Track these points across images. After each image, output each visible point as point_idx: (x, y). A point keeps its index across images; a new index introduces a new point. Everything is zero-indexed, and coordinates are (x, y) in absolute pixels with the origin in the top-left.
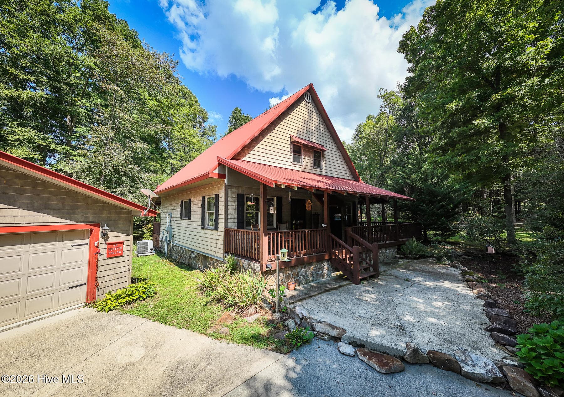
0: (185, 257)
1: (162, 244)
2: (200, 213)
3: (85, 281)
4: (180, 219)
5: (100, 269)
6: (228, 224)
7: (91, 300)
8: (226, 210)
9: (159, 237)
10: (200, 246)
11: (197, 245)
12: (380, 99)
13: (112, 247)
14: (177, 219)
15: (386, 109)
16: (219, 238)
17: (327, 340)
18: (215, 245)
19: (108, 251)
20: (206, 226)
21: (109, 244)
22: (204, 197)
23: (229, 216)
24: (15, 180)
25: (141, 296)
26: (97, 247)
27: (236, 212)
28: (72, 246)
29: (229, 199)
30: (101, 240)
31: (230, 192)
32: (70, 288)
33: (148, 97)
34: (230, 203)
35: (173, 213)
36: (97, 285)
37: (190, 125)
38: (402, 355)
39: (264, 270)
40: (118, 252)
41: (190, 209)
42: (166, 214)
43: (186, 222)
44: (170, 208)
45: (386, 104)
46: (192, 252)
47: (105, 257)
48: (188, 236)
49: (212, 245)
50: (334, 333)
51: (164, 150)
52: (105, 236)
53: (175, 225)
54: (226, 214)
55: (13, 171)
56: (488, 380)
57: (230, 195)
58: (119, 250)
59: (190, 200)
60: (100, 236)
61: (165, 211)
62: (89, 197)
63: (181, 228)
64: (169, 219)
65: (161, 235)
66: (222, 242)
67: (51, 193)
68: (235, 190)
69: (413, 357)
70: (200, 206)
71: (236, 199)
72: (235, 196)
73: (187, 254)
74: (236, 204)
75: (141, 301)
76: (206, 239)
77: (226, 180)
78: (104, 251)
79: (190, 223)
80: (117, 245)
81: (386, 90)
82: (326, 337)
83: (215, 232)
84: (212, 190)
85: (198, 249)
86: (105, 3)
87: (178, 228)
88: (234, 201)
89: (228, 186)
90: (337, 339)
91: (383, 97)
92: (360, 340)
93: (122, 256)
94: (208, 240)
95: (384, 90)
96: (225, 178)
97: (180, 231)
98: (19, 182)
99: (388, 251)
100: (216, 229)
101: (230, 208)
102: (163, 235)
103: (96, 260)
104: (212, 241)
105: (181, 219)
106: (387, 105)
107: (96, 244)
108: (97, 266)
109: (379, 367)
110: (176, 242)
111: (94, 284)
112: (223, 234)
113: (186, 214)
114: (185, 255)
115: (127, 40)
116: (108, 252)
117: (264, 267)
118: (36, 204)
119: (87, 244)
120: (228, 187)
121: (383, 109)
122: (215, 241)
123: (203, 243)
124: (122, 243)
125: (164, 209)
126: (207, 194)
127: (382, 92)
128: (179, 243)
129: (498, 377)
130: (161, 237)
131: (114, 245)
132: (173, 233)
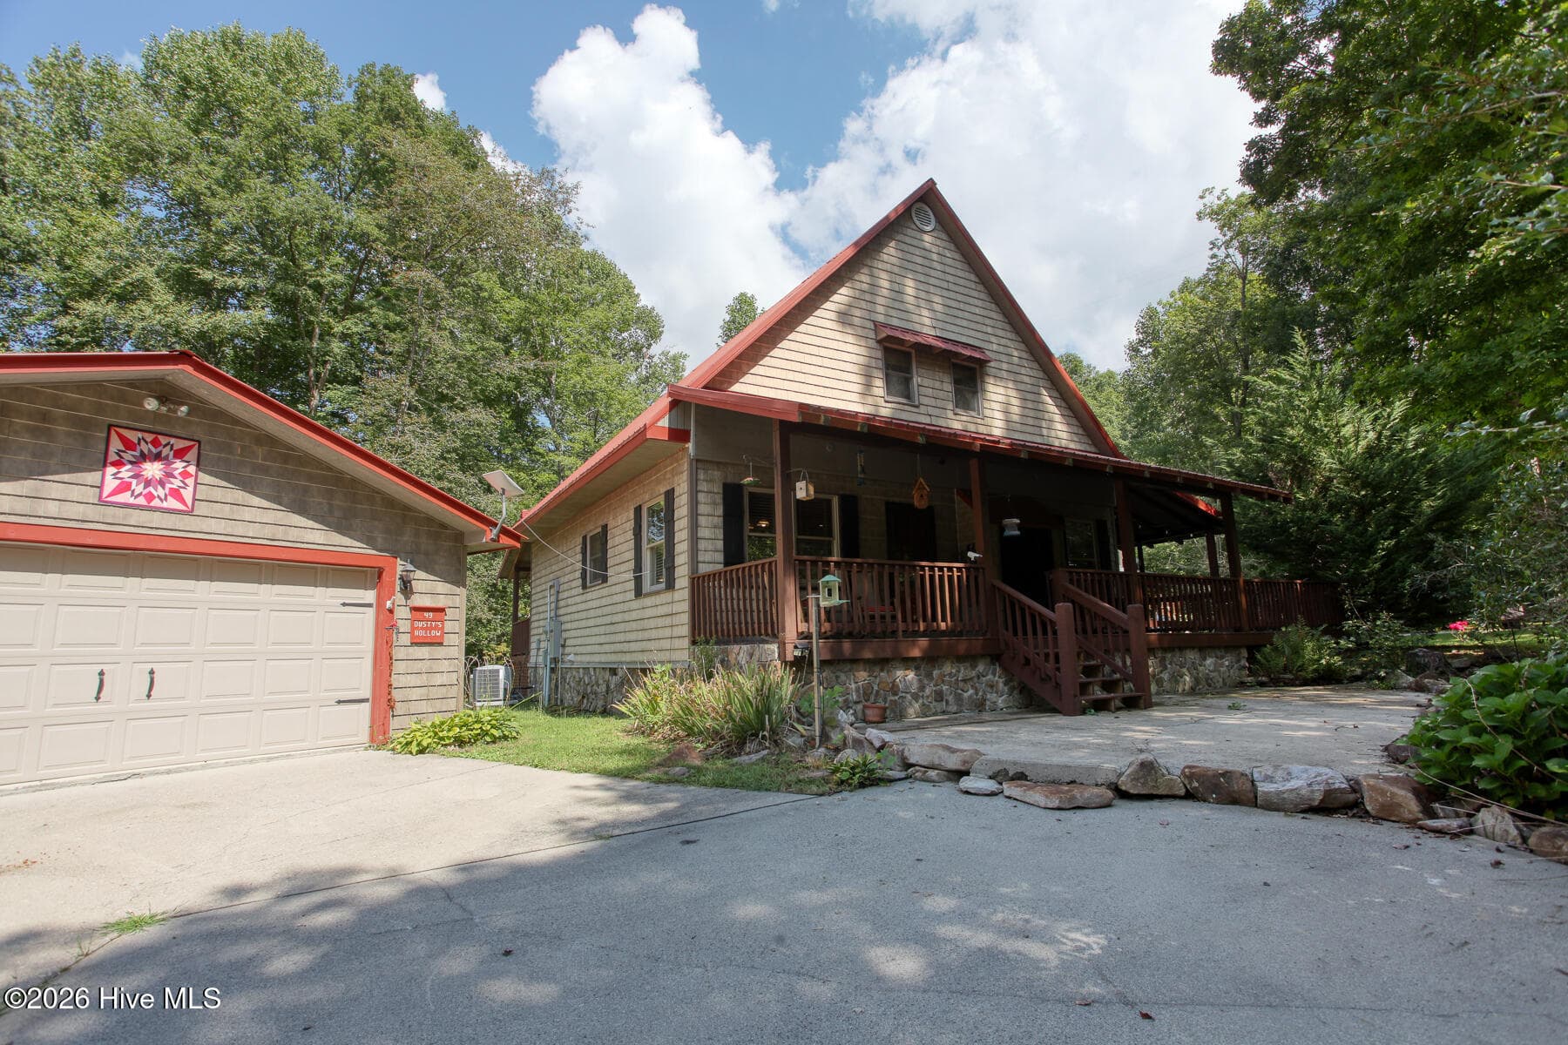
0: (596, 693)
1: (535, 676)
2: (631, 555)
3: (366, 692)
4: (580, 590)
5: (399, 667)
6: (700, 565)
7: (379, 737)
8: (694, 526)
9: (527, 661)
10: (633, 646)
11: (625, 647)
12: (1207, 221)
13: (421, 618)
14: (574, 592)
15: (1231, 251)
16: (677, 608)
17: (936, 778)
18: (667, 632)
19: (412, 625)
20: (647, 586)
21: (415, 609)
22: (640, 506)
23: (702, 545)
24: (255, 448)
25: (487, 733)
26: (391, 611)
27: (720, 534)
28: (344, 604)
29: (701, 497)
30: (399, 598)
31: (701, 476)
32: (339, 702)
33: (499, 292)
34: (702, 509)
35: (562, 580)
36: (391, 704)
37: (609, 354)
38: (1114, 780)
39: (790, 658)
40: (434, 633)
41: (605, 551)
42: (544, 587)
43: (597, 593)
44: (554, 568)
45: (1229, 234)
46: (614, 672)
47: (405, 639)
48: (602, 630)
49: (661, 633)
50: (953, 762)
51: (538, 433)
52: (407, 588)
53: (569, 610)
54: (694, 539)
55: (248, 427)
56: (1314, 800)
57: (703, 486)
58: (436, 628)
59: (605, 528)
60: (398, 588)
61: (543, 580)
62: (377, 493)
63: (583, 615)
64: (553, 599)
65: (533, 652)
66: (685, 618)
67: (310, 478)
68: (717, 474)
69: (1142, 781)
70: (630, 535)
71: (719, 499)
72: (718, 488)
73: (601, 682)
74: (720, 511)
75: (488, 743)
76: (646, 624)
77: (690, 446)
78: (404, 626)
79: (605, 592)
80: (431, 614)
81: (1223, 193)
82: (932, 774)
83: (666, 597)
84: (658, 482)
85: (627, 658)
86: (407, 79)
87: (576, 616)
88: (714, 503)
89: (697, 461)
90: (958, 774)
91: (1215, 214)
92: (1015, 763)
93: (441, 644)
94: (652, 623)
95: (1217, 192)
96: (687, 440)
97: (583, 623)
98: (260, 451)
99: (1209, 661)
100: (670, 585)
101: (702, 520)
102: (538, 649)
103: (389, 644)
104: (660, 622)
105: (584, 586)
106: (1232, 239)
107: (389, 604)
108: (391, 659)
109: (1047, 797)
110: (571, 657)
111: (384, 701)
112: (686, 594)
113: (596, 568)
114: (595, 687)
115: (455, 153)
116: (413, 628)
117: (789, 647)
118: (286, 500)
119: (370, 605)
120: (698, 463)
121: (1221, 253)
122: (668, 621)
123: (640, 635)
124: (442, 610)
125: (538, 575)
126: (647, 497)
127: (1209, 199)
128: (579, 658)
129: (1336, 790)
130: (533, 660)
131: (426, 614)
132: (565, 635)
